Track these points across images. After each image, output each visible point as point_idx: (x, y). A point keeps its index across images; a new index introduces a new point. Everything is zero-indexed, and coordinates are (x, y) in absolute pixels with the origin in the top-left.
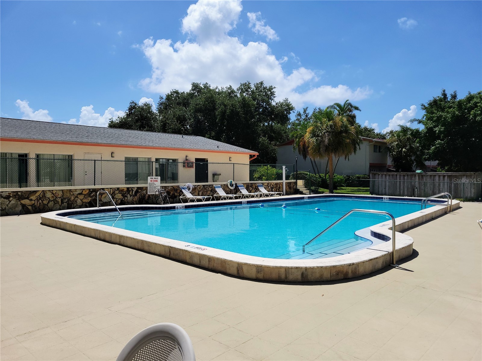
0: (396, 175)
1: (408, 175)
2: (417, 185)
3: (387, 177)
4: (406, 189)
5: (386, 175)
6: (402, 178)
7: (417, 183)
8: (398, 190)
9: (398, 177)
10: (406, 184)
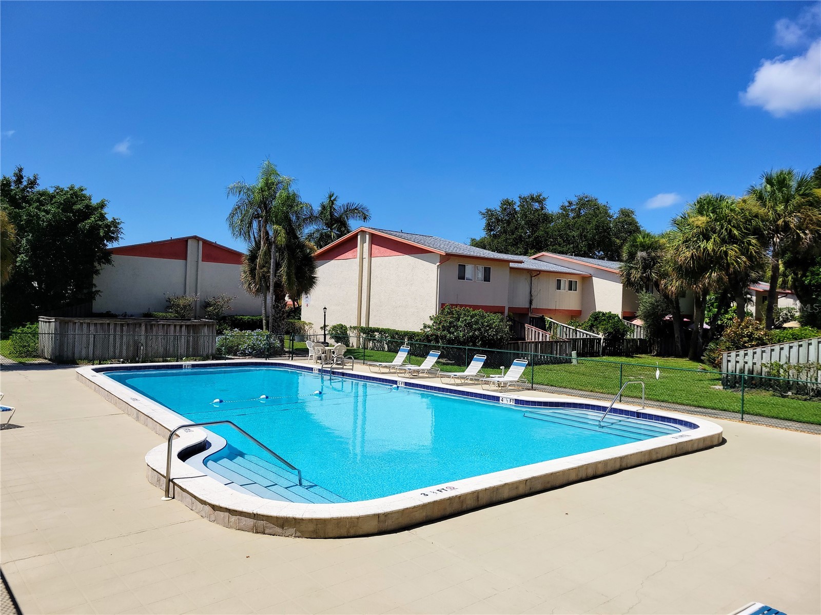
0: (109, 324)
1: (128, 324)
2: (143, 340)
3: (92, 328)
4: (124, 348)
5: (89, 324)
6: (118, 329)
7: (143, 337)
8: (111, 349)
9: (112, 327)
10: (124, 339)
